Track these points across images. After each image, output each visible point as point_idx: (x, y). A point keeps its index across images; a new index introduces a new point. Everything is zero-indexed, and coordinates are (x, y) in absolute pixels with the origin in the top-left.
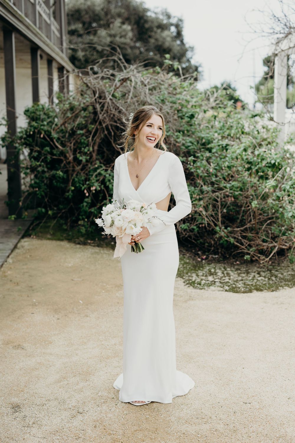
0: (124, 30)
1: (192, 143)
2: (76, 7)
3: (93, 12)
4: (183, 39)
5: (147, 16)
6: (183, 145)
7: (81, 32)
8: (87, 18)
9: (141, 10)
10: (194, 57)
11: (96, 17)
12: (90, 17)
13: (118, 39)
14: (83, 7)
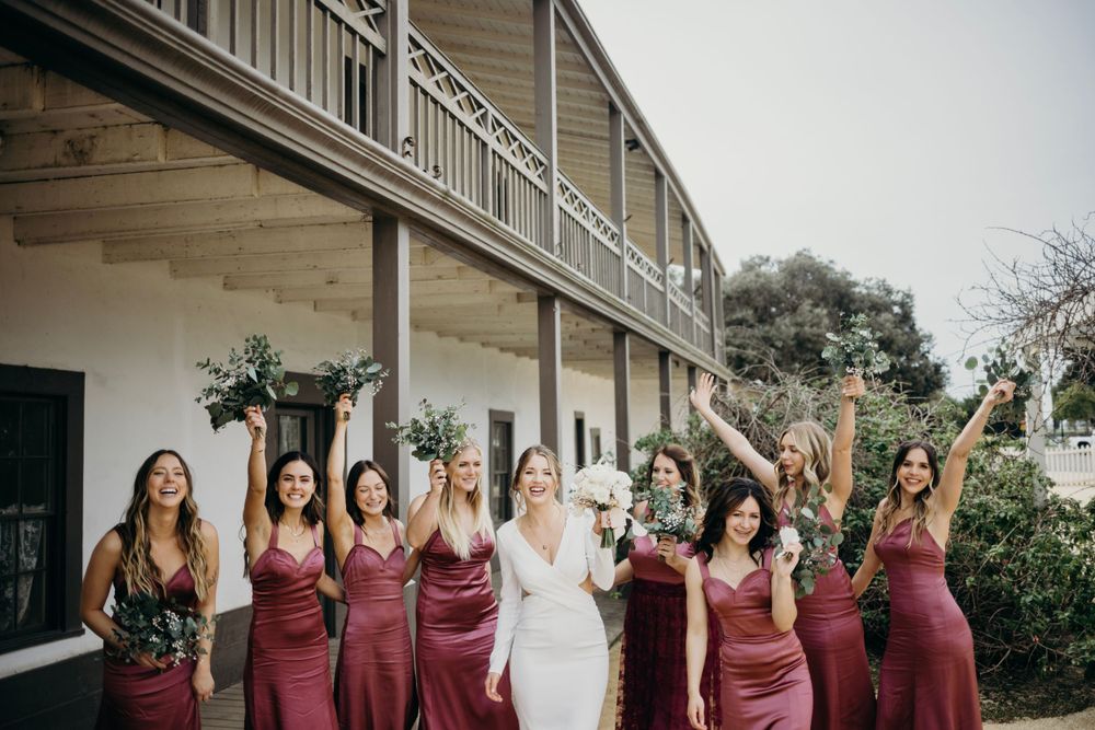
0: (818, 315)
1: (882, 488)
2: (745, 287)
3: (770, 292)
4: (914, 325)
5: (854, 293)
6: (868, 490)
7: (752, 321)
8: (760, 301)
9: (843, 284)
10: (932, 351)
11: (775, 299)
12: (765, 299)
13: (807, 328)
14: (753, 286)
